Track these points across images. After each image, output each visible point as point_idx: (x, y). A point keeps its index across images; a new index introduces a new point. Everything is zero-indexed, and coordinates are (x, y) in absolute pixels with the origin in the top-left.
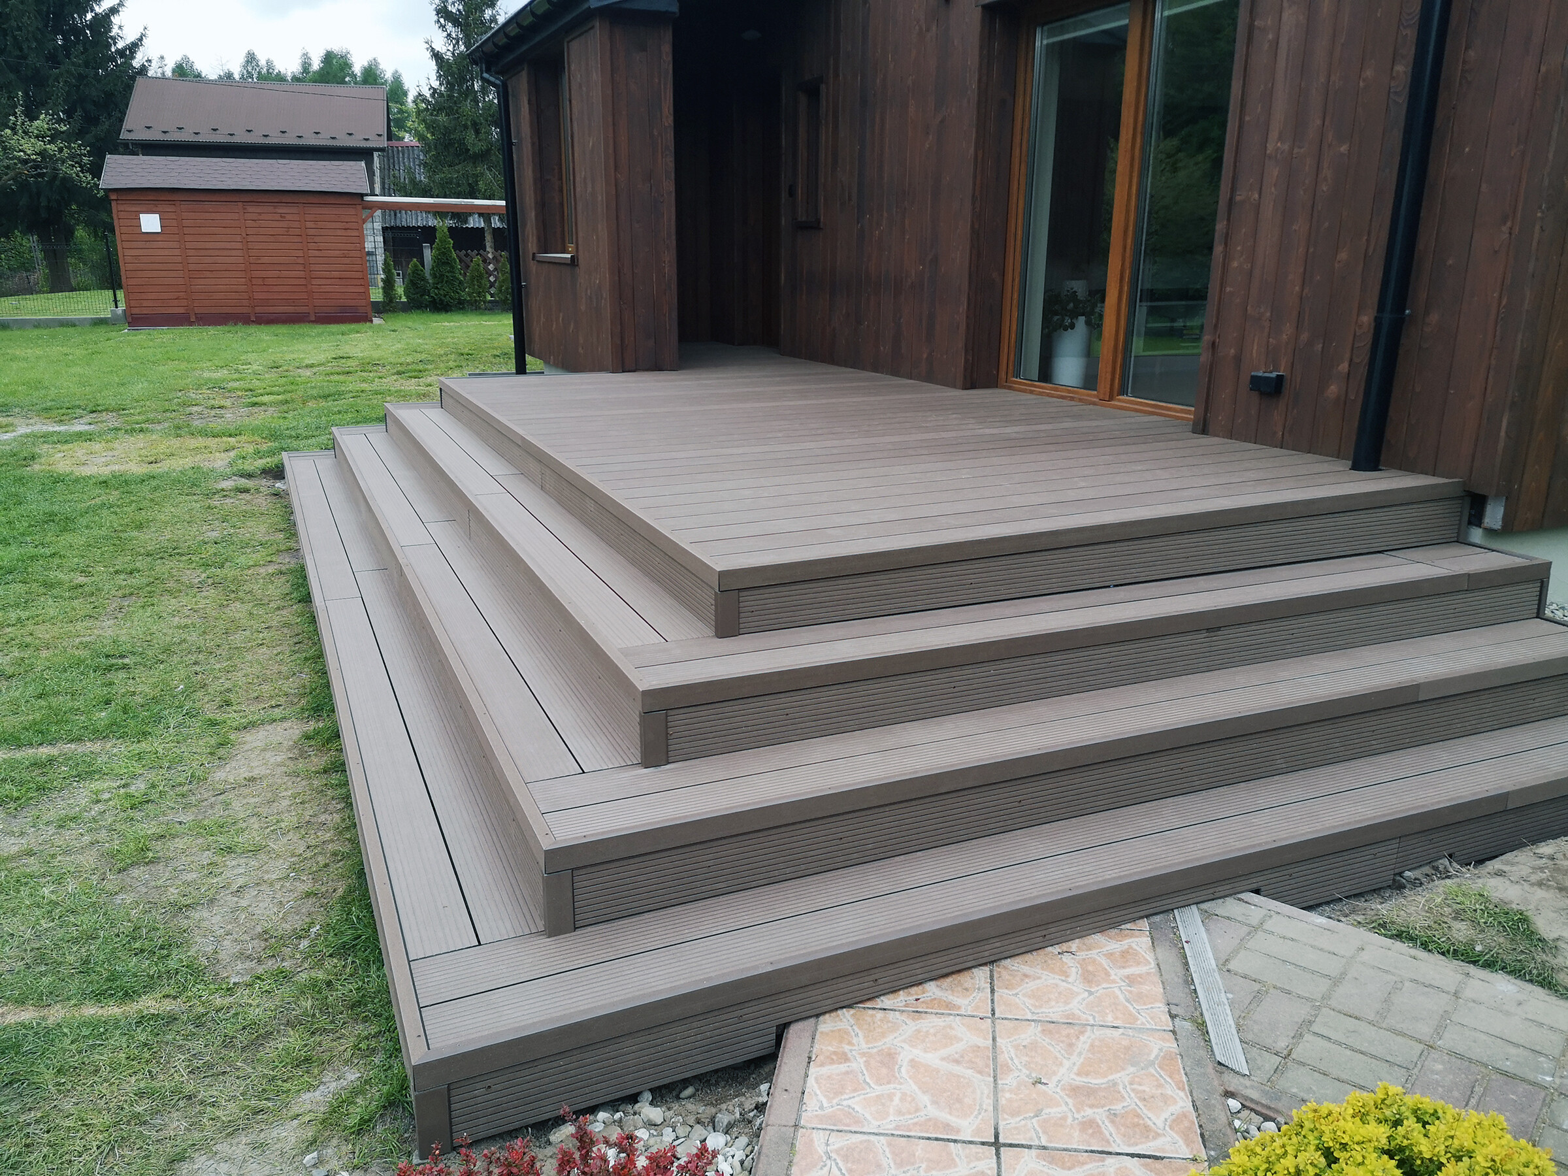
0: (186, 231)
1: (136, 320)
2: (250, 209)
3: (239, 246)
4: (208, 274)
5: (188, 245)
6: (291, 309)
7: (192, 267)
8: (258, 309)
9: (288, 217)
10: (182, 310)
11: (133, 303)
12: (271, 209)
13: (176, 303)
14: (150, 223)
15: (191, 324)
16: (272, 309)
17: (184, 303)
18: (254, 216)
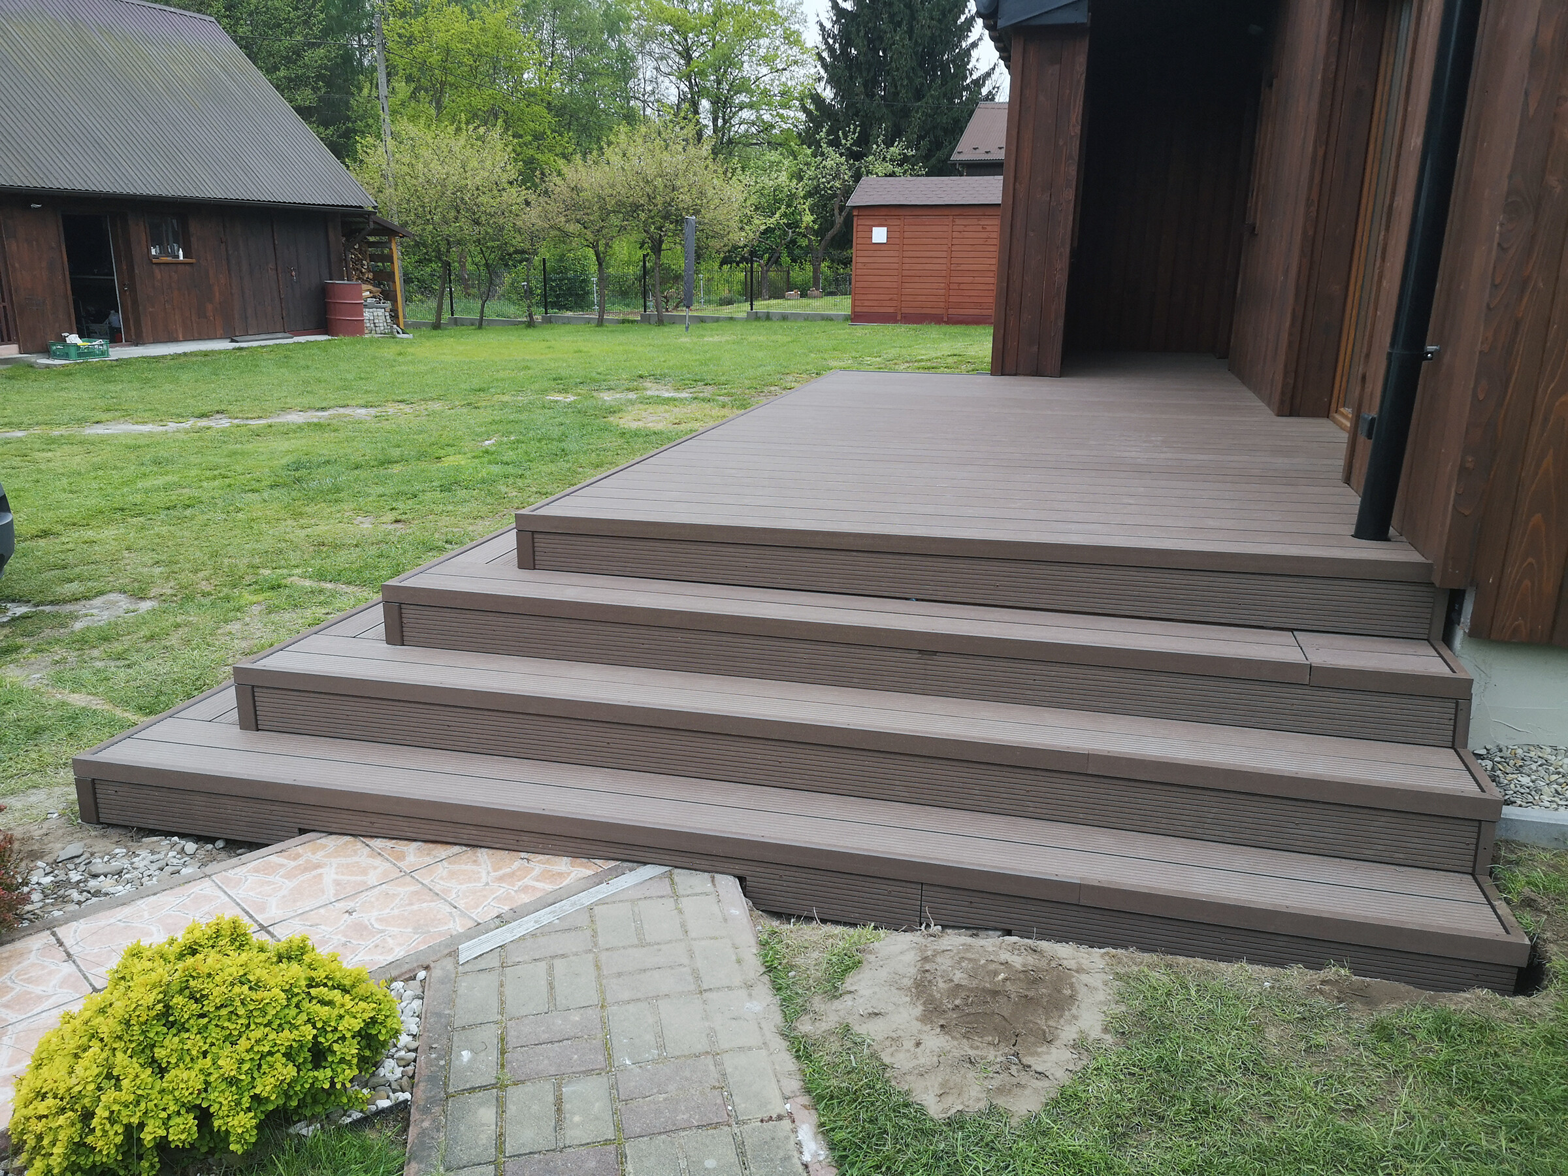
0: (906, 241)
1: (857, 317)
2: (958, 222)
3: (944, 254)
4: (917, 279)
5: (906, 254)
6: (977, 312)
7: (905, 273)
8: (951, 311)
9: (989, 228)
10: (891, 310)
11: (857, 303)
12: (974, 221)
13: (888, 303)
14: (879, 235)
15: (895, 321)
16: (962, 311)
17: (894, 303)
18: (961, 228)
